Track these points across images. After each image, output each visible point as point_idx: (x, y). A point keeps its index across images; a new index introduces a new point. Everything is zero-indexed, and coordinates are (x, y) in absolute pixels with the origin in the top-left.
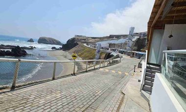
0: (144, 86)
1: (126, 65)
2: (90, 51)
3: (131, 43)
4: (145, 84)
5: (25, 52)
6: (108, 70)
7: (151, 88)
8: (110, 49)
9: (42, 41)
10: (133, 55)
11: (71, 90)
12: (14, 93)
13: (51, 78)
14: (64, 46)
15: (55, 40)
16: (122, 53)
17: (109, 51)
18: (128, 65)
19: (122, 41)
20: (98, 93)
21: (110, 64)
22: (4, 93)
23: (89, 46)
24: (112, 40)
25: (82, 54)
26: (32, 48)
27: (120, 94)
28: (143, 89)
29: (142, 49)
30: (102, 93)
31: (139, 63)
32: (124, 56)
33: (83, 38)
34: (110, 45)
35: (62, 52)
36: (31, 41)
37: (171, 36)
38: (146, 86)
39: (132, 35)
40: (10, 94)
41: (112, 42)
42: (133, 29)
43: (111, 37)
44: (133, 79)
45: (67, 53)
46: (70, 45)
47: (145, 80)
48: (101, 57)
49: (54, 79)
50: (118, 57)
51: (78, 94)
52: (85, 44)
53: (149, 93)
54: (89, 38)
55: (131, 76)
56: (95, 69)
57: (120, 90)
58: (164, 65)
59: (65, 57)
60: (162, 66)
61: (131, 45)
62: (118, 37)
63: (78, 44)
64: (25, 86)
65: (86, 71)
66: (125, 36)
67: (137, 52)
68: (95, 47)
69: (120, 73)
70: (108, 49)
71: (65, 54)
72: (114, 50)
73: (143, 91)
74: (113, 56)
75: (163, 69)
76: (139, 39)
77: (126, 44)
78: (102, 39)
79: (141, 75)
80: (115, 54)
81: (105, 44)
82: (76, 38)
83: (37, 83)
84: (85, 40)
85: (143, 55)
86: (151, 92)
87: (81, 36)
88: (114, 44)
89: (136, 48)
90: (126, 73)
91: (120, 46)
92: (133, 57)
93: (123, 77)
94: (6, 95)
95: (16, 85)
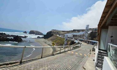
0: (97, 64)
1: (84, 49)
2: (61, 39)
3: (87, 35)
4: (98, 63)
5: (22, 39)
6: (73, 53)
7: (102, 66)
8: (73, 38)
9: (32, 32)
10: (88, 43)
11: (53, 65)
12: (22, 66)
13: (40, 57)
14: (45, 36)
15: (39, 32)
16: (82, 41)
17: (73, 40)
18: (85, 49)
19: (81, 33)
20: (69, 67)
21: (74, 48)
22: (17, 65)
23: (60, 36)
24: (75, 32)
25: (56, 41)
26: (25, 37)
27: (82, 68)
28: (96, 66)
29: (94, 39)
30: (71, 68)
31: (93, 48)
32: (83, 43)
33: (57, 31)
34: (74, 36)
35: (43, 39)
36: (25, 32)
37: (112, 37)
38: (98, 64)
39: (88, 29)
40: (20, 66)
41: (75, 34)
42: (88, 26)
43: (74, 31)
44: (90, 59)
45: (46, 40)
46: (49, 35)
47: (98, 60)
48: (68, 44)
49: (42, 58)
50: (79, 43)
51: (57, 68)
52: (58, 35)
53: (101, 68)
54: (60, 31)
55: (88, 57)
56: (65, 52)
57: (82, 66)
58: (109, 51)
59: (46, 43)
60: (108, 51)
61: (87, 36)
62: (79, 31)
63: (53, 35)
64: (27, 62)
65: (60, 53)
66: (83, 30)
67: (91, 41)
68: (64, 37)
69: (81, 54)
70: (72, 38)
71: (45, 41)
72: (76, 39)
73: (97, 67)
74: (75, 43)
75: (109, 53)
76: (92, 32)
77: (83, 35)
78: (68, 32)
79: (95, 57)
80: (77, 41)
81: (70, 35)
82: (53, 31)
83: (33, 60)
84: (58, 32)
85: (95, 42)
86: (102, 68)
87: (55, 30)
88: (76, 35)
89: (90, 38)
90: (85, 55)
91: (80, 36)
92: (89, 43)
93: (83, 57)
94: (18, 67)
95: (23, 61)
